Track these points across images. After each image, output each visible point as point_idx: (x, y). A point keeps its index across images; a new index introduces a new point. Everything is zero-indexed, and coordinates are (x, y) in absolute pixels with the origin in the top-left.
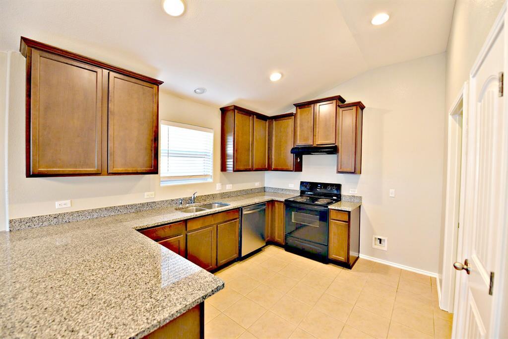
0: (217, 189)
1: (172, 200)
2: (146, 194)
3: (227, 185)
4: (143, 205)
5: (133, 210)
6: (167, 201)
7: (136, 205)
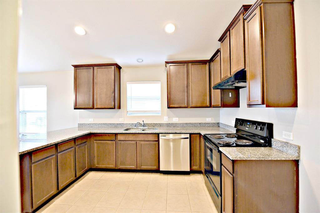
0: (165, 120)
1: (133, 124)
2: (120, 119)
3: (174, 118)
4: (118, 124)
5: (114, 126)
6: (129, 124)
7: (115, 124)
